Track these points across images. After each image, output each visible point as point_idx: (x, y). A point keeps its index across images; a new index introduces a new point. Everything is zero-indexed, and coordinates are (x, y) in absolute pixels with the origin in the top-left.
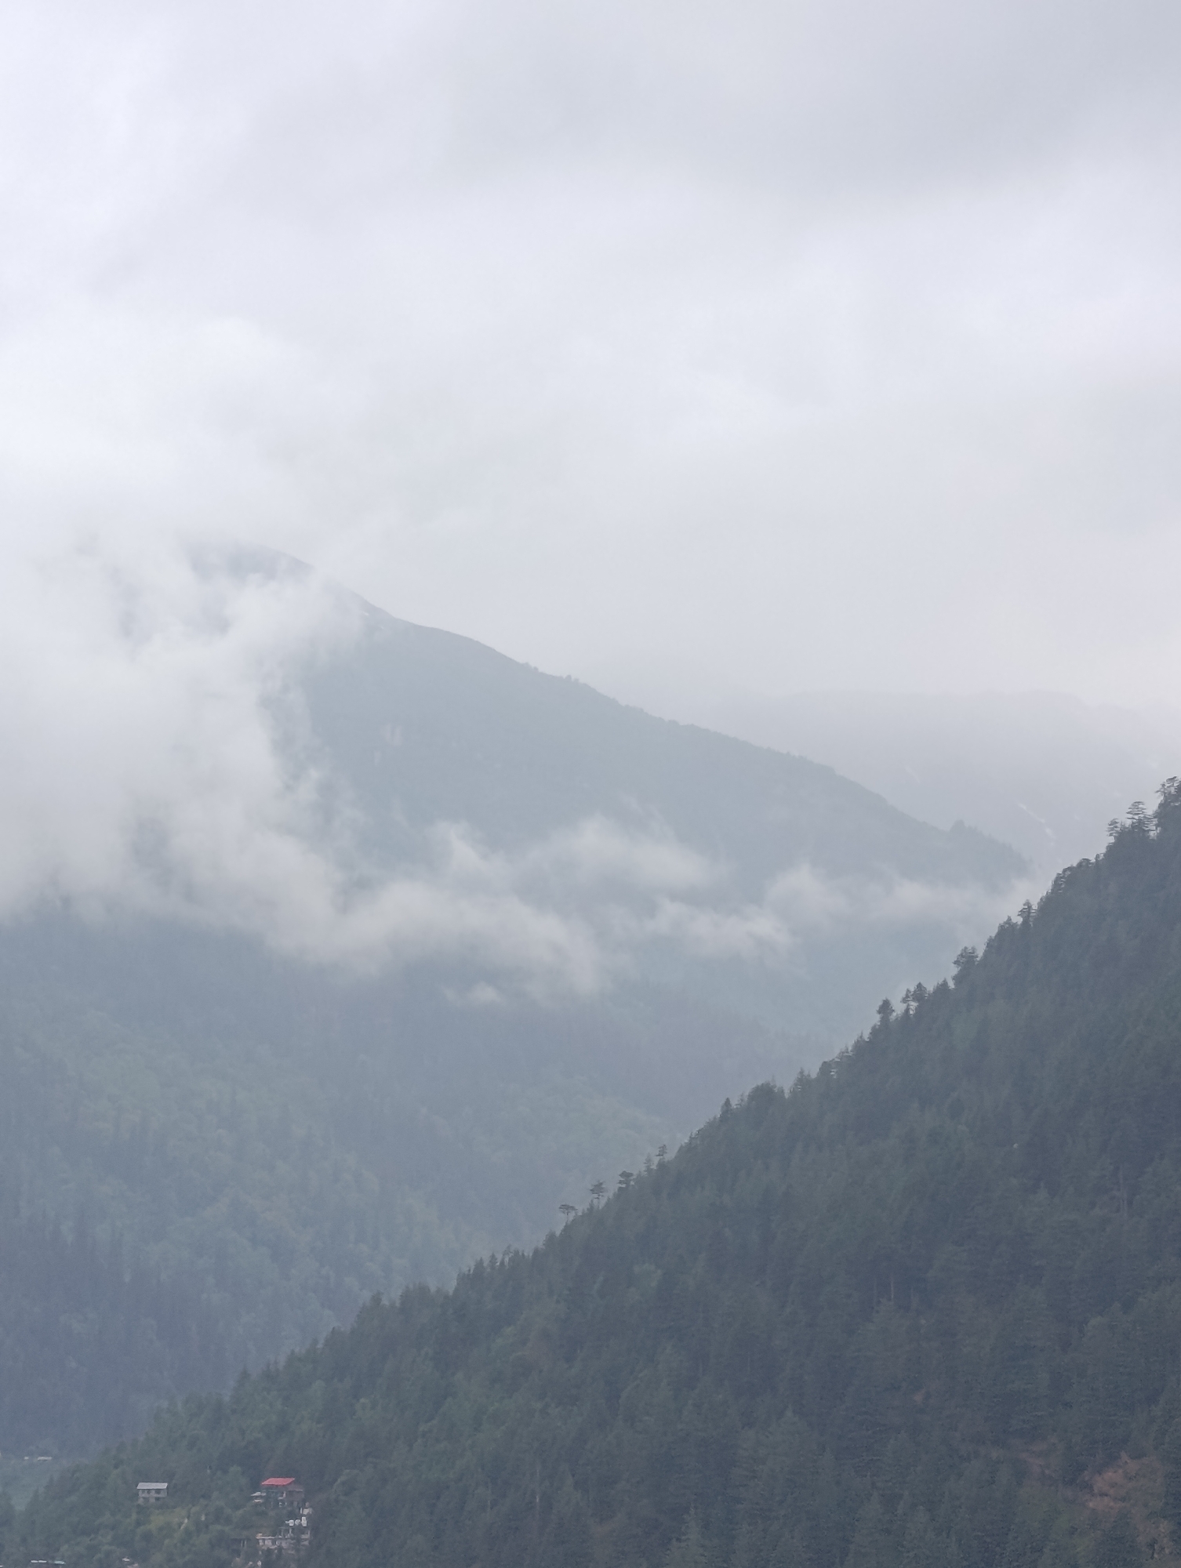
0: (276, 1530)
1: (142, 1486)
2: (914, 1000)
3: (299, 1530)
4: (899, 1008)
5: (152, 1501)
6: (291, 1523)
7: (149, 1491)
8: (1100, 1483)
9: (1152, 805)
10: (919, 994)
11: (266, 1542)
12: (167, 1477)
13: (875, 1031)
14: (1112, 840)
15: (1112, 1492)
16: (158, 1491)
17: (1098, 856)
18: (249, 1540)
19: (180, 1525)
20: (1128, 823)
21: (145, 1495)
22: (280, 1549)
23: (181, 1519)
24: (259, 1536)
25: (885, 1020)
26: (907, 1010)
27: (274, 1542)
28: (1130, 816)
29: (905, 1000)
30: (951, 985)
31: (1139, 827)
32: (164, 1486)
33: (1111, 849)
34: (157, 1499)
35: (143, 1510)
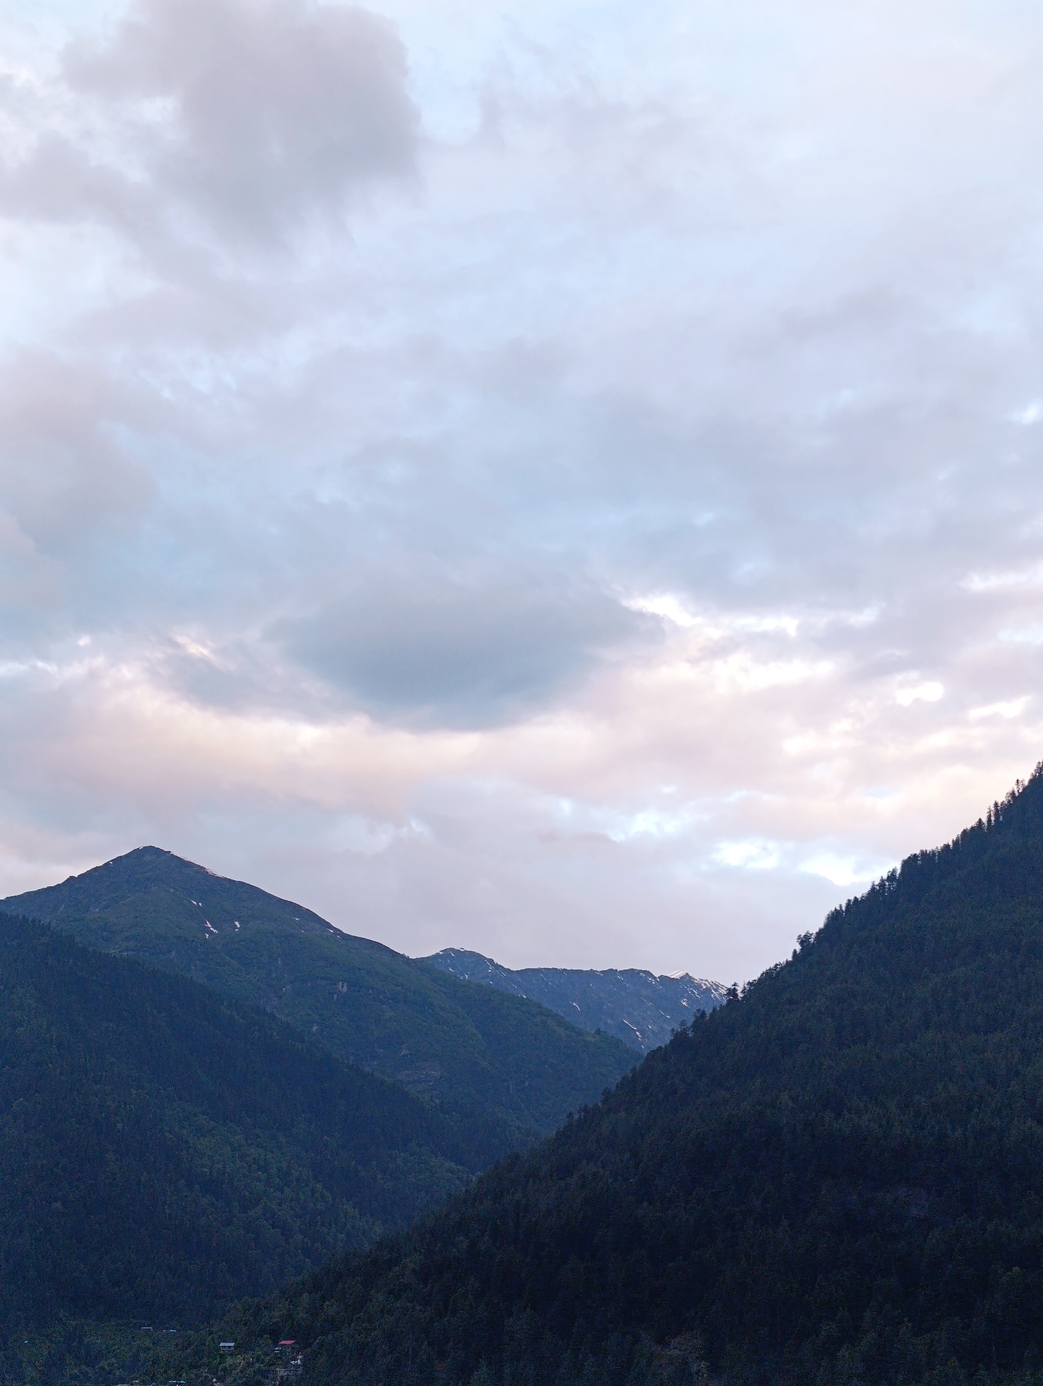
0: (286, 1365)
1: (222, 1344)
3: (297, 1366)
5: (227, 1352)
6: (293, 1362)
7: (225, 1347)
11: (280, 1372)
12: (235, 1340)
15: (679, 1348)
16: (229, 1347)
18: (272, 1371)
19: (240, 1364)
21: (223, 1349)
22: (287, 1375)
23: (239, 1360)
24: (277, 1369)
26: (580, 1116)
27: (284, 1372)
29: (579, 1112)
30: (600, 1104)
31: (684, 1032)
32: (232, 1344)
33: (671, 1042)
35: (222, 1356)
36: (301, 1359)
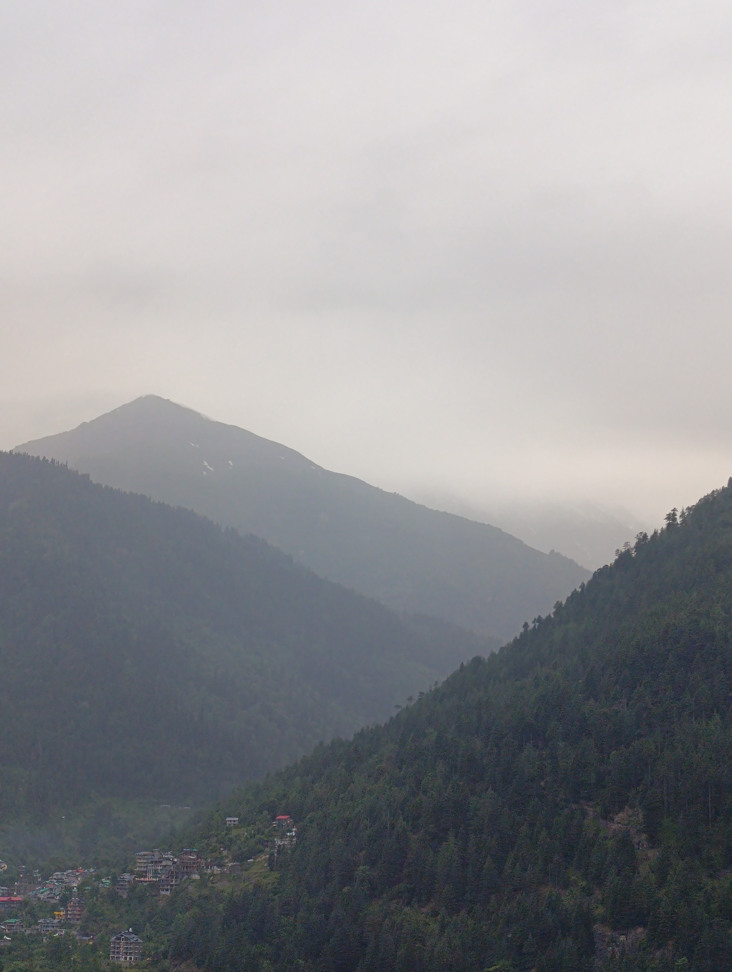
0: (282, 838)
1: (228, 819)
2: (537, 622)
3: (292, 837)
4: (531, 626)
5: (232, 825)
6: (288, 834)
7: (231, 821)
8: (617, 819)
9: (633, 543)
10: (539, 620)
11: (278, 842)
12: (238, 816)
13: (522, 635)
14: (617, 557)
15: (622, 822)
16: (234, 821)
17: (611, 564)
18: (271, 841)
19: (244, 835)
20: (623, 550)
21: (229, 823)
22: (284, 845)
23: (244, 832)
24: (276, 839)
25: (526, 630)
26: (535, 626)
27: (281, 842)
28: (624, 547)
29: (533, 622)
30: (552, 616)
31: (628, 552)
32: (237, 819)
33: (616, 561)
34: (234, 824)
35: (229, 829)
36: (295, 832)
